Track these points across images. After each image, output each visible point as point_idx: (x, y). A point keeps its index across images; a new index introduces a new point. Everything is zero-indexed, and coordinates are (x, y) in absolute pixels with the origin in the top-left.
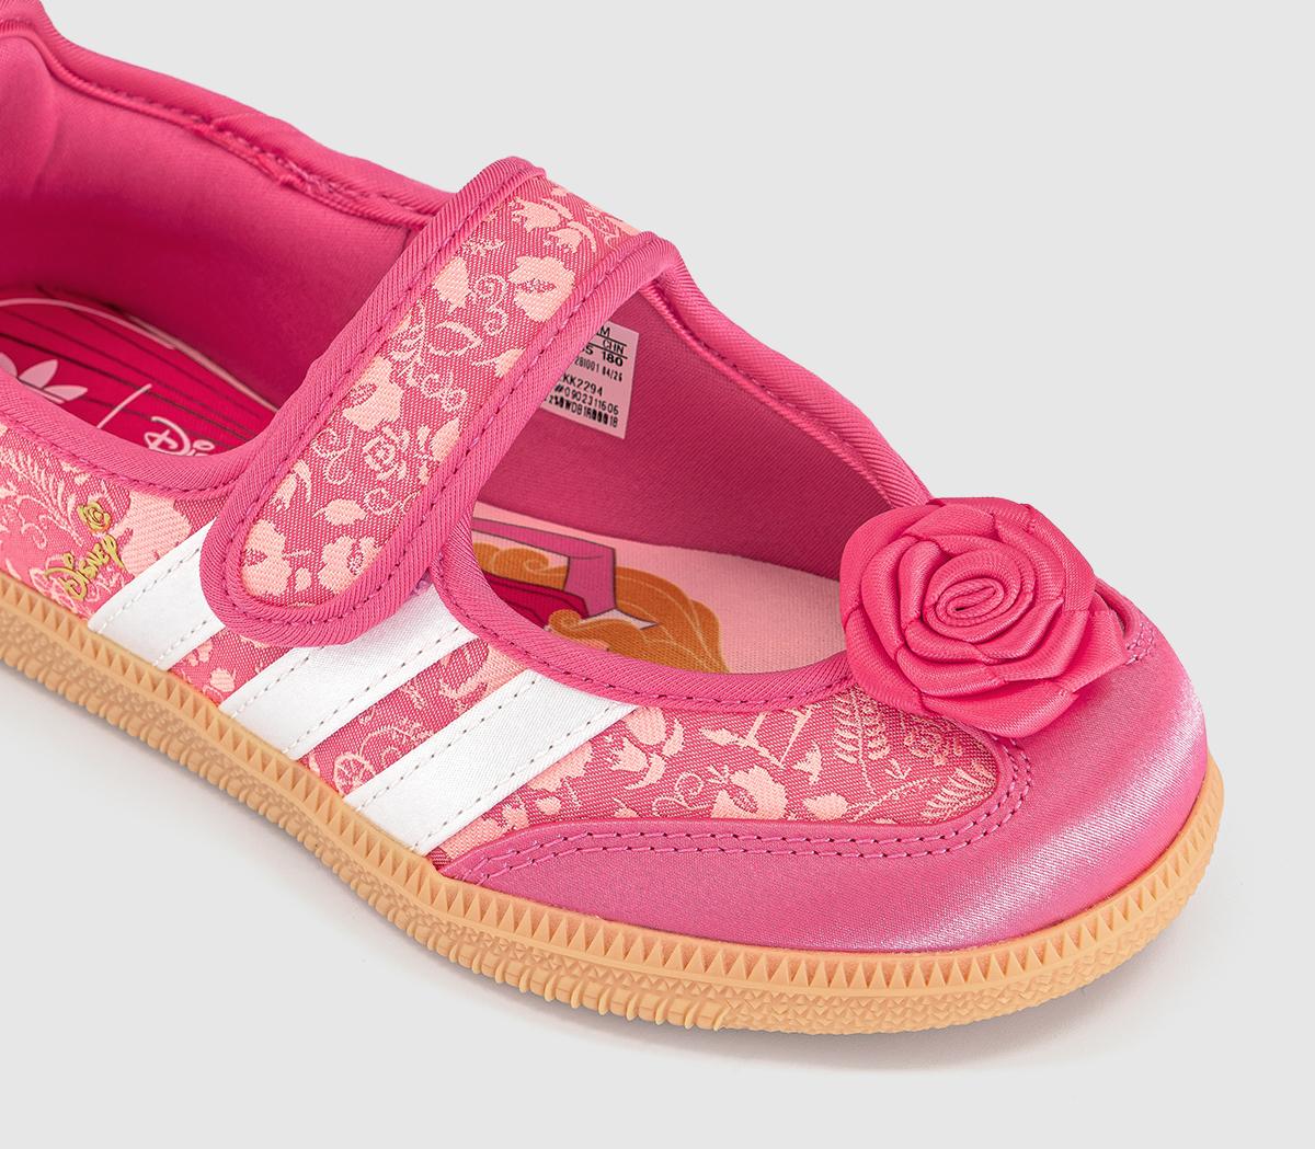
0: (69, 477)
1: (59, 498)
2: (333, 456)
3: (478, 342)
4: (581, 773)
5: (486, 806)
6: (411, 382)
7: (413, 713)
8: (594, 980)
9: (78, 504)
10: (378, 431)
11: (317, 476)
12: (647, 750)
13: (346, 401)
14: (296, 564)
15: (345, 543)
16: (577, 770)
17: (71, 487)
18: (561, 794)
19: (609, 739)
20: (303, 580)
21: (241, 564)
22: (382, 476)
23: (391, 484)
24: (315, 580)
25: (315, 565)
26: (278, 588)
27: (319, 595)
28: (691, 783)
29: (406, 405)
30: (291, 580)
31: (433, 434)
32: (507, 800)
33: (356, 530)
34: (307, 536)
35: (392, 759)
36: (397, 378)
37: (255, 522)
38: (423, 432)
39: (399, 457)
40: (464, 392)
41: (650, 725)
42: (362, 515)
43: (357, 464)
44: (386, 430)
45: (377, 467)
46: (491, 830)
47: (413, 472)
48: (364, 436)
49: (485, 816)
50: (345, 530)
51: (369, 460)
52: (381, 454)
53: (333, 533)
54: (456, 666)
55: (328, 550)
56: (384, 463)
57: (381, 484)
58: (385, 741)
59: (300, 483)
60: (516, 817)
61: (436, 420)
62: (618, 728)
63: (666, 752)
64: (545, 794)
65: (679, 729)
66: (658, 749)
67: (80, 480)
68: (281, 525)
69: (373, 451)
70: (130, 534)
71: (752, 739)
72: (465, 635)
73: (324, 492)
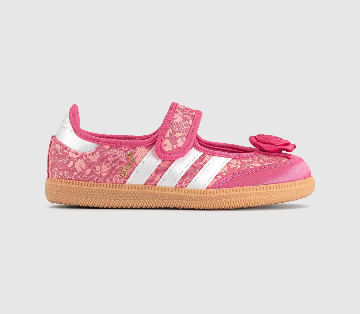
0: (124, 150)
1: (122, 155)
2: (174, 127)
4: (227, 169)
5: (214, 177)
6: (182, 116)
7: (196, 168)
9: (126, 154)
10: (180, 122)
11: (172, 130)
13: (174, 119)
14: (173, 144)
15: (180, 139)
17: (124, 151)
18: (225, 172)
19: (229, 164)
20: (175, 146)
21: (163, 147)
22: (183, 128)
23: (185, 129)
24: (177, 146)
25: (176, 144)
26: (171, 149)
27: (178, 148)
28: (245, 166)
29: (183, 119)
30: (173, 147)
31: (189, 122)
32: (217, 175)
33: (182, 137)
34: (173, 139)
35: (194, 176)
36: (180, 116)
37: (164, 140)
38: (187, 122)
39: (185, 125)
41: (235, 162)
42: (182, 134)
43: (179, 127)
44: (181, 122)
45: (182, 127)
46: (216, 180)
47: (188, 127)
48: (177, 123)
49: (214, 179)
50: (180, 137)
51: (180, 126)
53: (177, 138)
54: (201, 159)
55: (178, 141)
56: (183, 126)
58: (192, 174)
59: (170, 133)
60: (220, 177)
61: (188, 120)
64: (223, 173)
65: (239, 161)
67: (126, 150)
68: (168, 139)
70: (137, 156)
71: (250, 160)
72: (202, 153)
73: (174, 132)
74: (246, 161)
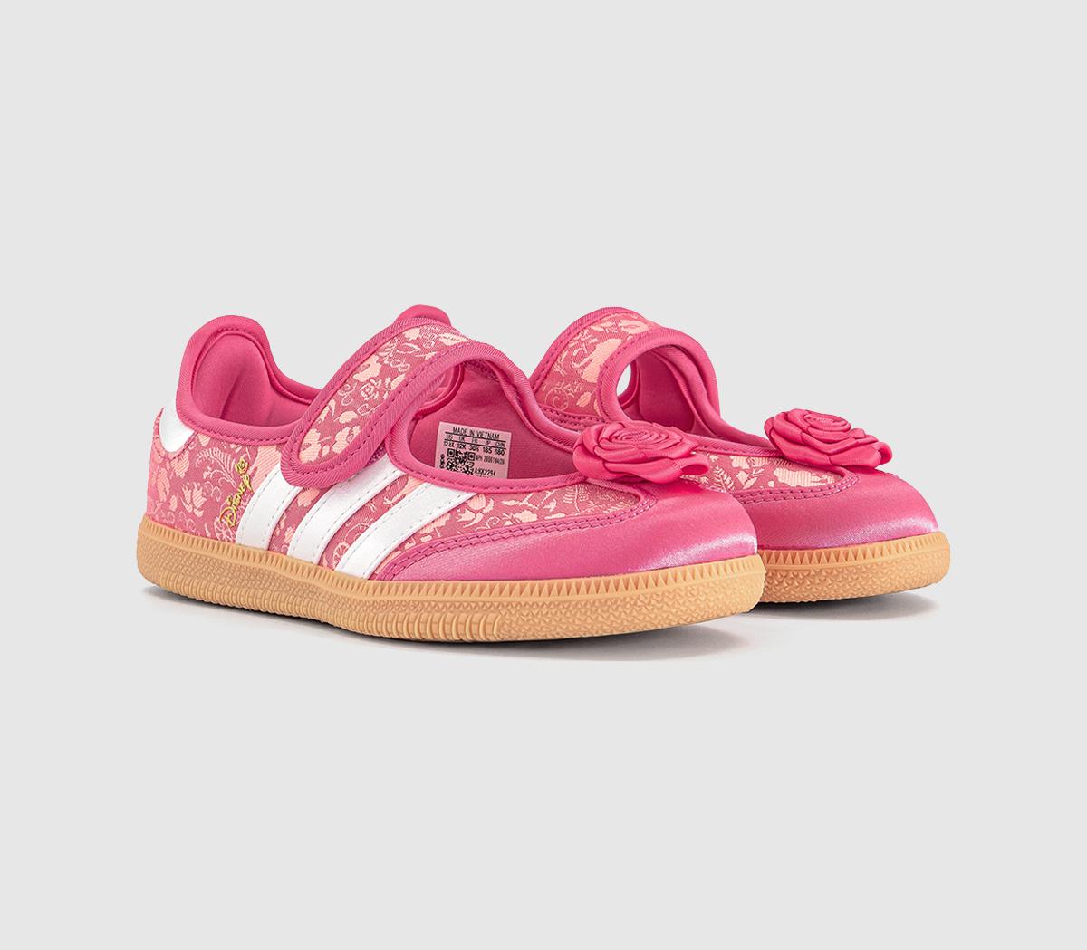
0: (233, 452)
1: (228, 465)
2: (346, 395)
3: (419, 349)
4: (444, 524)
5: (397, 544)
6: (386, 362)
7: (370, 514)
8: (437, 611)
9: (236, 463)
10: (368, 381)
11: (338, 404)
12: (475, 512)
13: (355, 371)
14: (323, 445)
15: (347, 429)
16: (442, 523)
17: (233, 455)
18: (433, 534)
19: (459, 511)
20: (326, 450)
21: (299, 451)
22: (367, 399)
23: (370, 402)
24: (331, 449)
25: (332, 443)
26: (314, 457)
27: (332, 456)
28: (495, 520)
29: (381, 371)
30: (321, 452)
31: (392, 380)
32: (407, 540)
33: (351, 424)
34: (331, 430)
36: (380, 361)
37: (308, 431)
38: (388, 380)
39: (376, 390)
40: (409, 365)
41: (479, 503)
42: (356, 417)
43: (357, 396)
44: (372, 381)
45: (365, 396)
46: (399, 553)
47: (382, 395)
48: (361, 384)
49: (397, 549)
50: (347, 424)
51: (362, 393)
52: (367, 390)
53: (341, 427)
54: (392, 488)
55: (339, 435)
56: (369, 393)
57: (366, 402)
58: (357, 531)
59: (331, 409)
60: (411, 546)
61: (394, 374)
62: (463, 505)
63: (484, 511)
64: (424, 535)
65: (492, 501)
66: (481, 511)
67: (237, 451)
68: (319, 429)
69: (364, 390)
70: (256, 469)
71: (525, 502)
72: (399, 473)
73: (341, 410)
74: (512, 503)
